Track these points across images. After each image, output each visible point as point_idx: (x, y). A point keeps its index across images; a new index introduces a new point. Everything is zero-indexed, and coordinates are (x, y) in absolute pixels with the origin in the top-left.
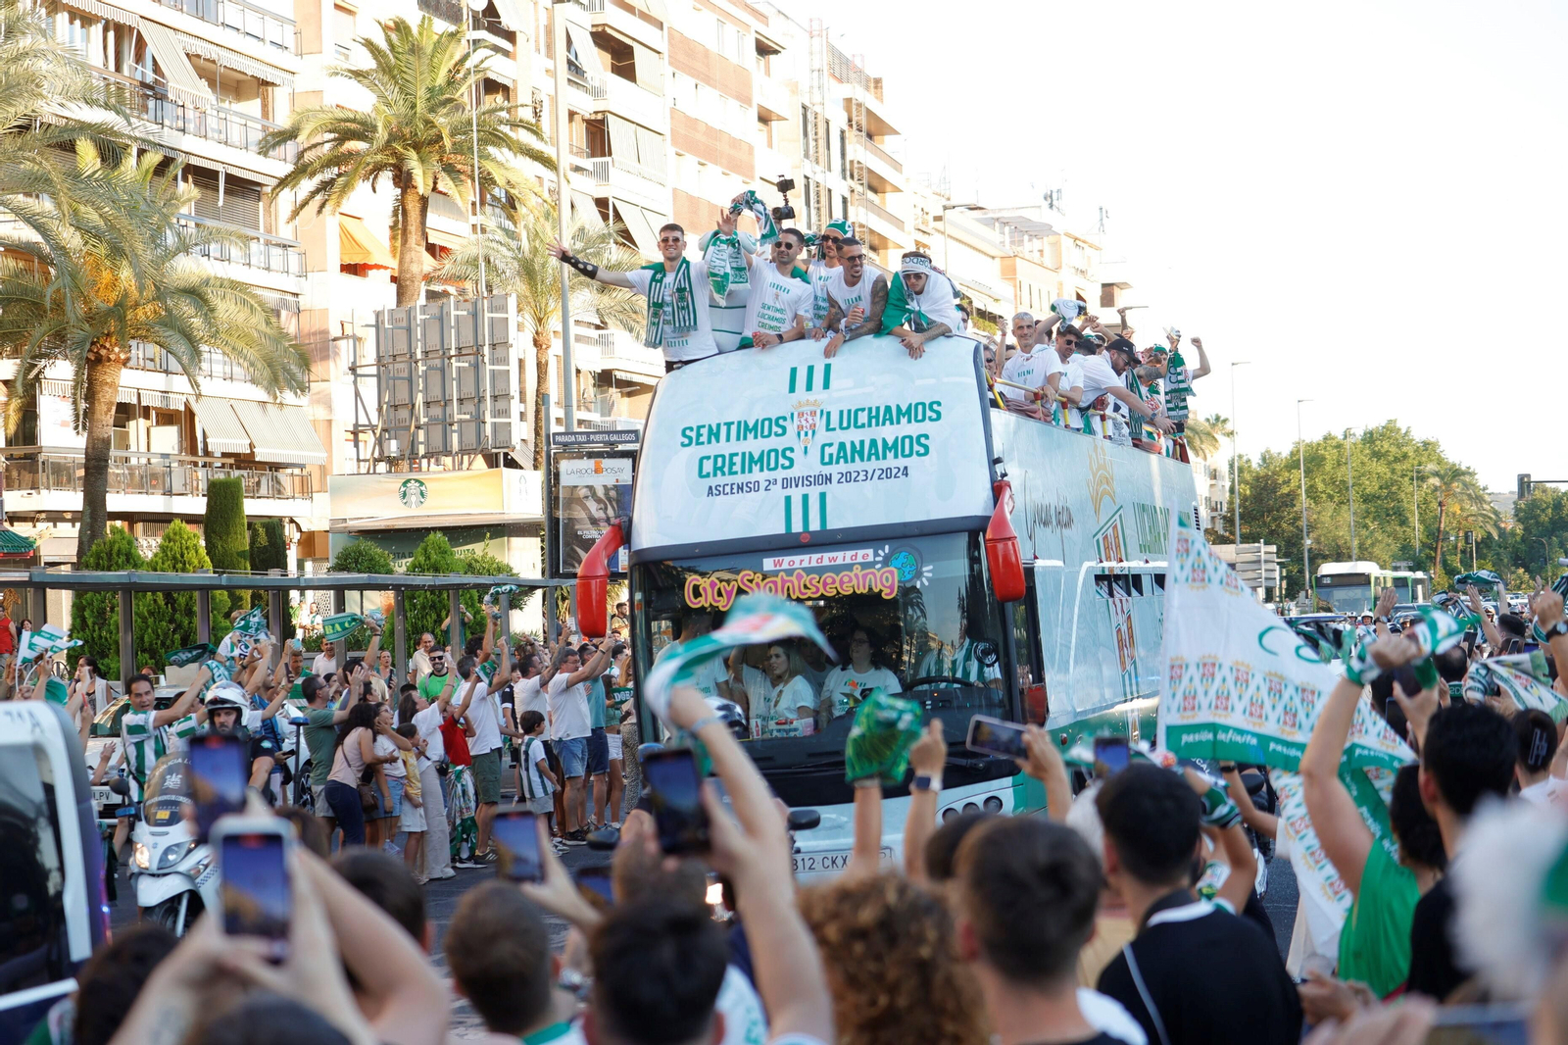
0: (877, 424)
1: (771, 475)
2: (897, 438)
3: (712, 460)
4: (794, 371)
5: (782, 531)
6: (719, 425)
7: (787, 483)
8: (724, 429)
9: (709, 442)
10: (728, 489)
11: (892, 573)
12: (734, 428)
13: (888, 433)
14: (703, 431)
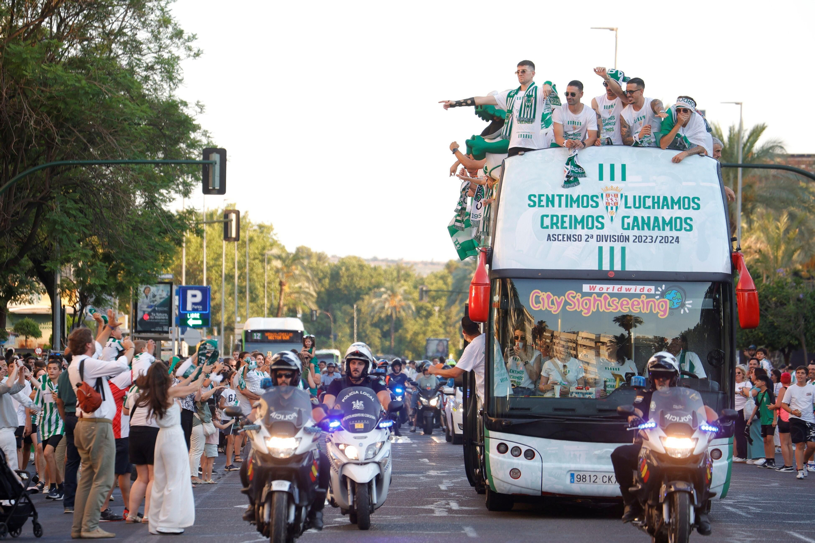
0: (659, 208)
1: (590, 232)
2: (672, 218)
3: (549, 218)
4: (601, 166)
5: (596, 268)
6: (553, 196)
7: (600, 238)
8: (557, 199)
9: (547, 206)
10: (561, 237)
11: (666, 302)
12: (563, 199)
13: (666, 214)
14: (542, 198)
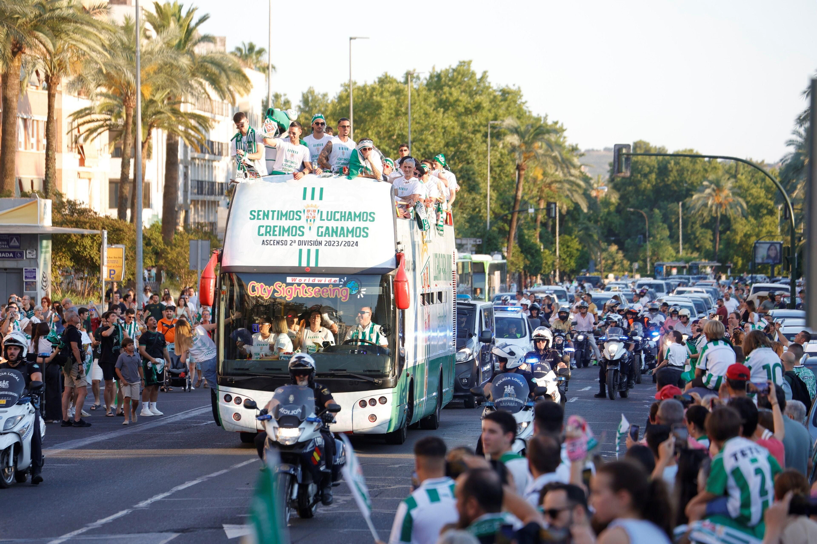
0: (345, 220)
1: (293, 238)
2: (353, 227)
3: (264, 228)
4: (305, 189)
5: (297, 265)
6: (268, 211)
7: (300, 243)
8: (271, 214)
9: (264, 219)
10: (272, 242)
11: (347, 290)
12: (276, 214)
13: (350, 225)
14: (261, 213)
